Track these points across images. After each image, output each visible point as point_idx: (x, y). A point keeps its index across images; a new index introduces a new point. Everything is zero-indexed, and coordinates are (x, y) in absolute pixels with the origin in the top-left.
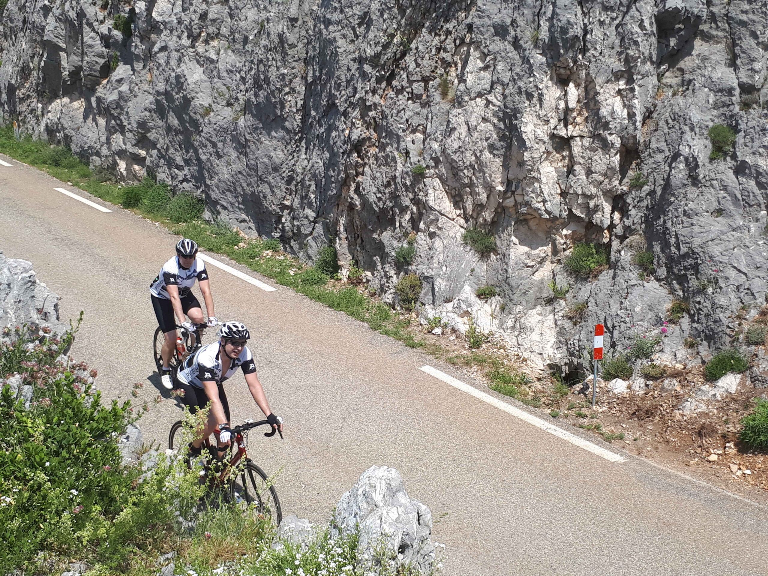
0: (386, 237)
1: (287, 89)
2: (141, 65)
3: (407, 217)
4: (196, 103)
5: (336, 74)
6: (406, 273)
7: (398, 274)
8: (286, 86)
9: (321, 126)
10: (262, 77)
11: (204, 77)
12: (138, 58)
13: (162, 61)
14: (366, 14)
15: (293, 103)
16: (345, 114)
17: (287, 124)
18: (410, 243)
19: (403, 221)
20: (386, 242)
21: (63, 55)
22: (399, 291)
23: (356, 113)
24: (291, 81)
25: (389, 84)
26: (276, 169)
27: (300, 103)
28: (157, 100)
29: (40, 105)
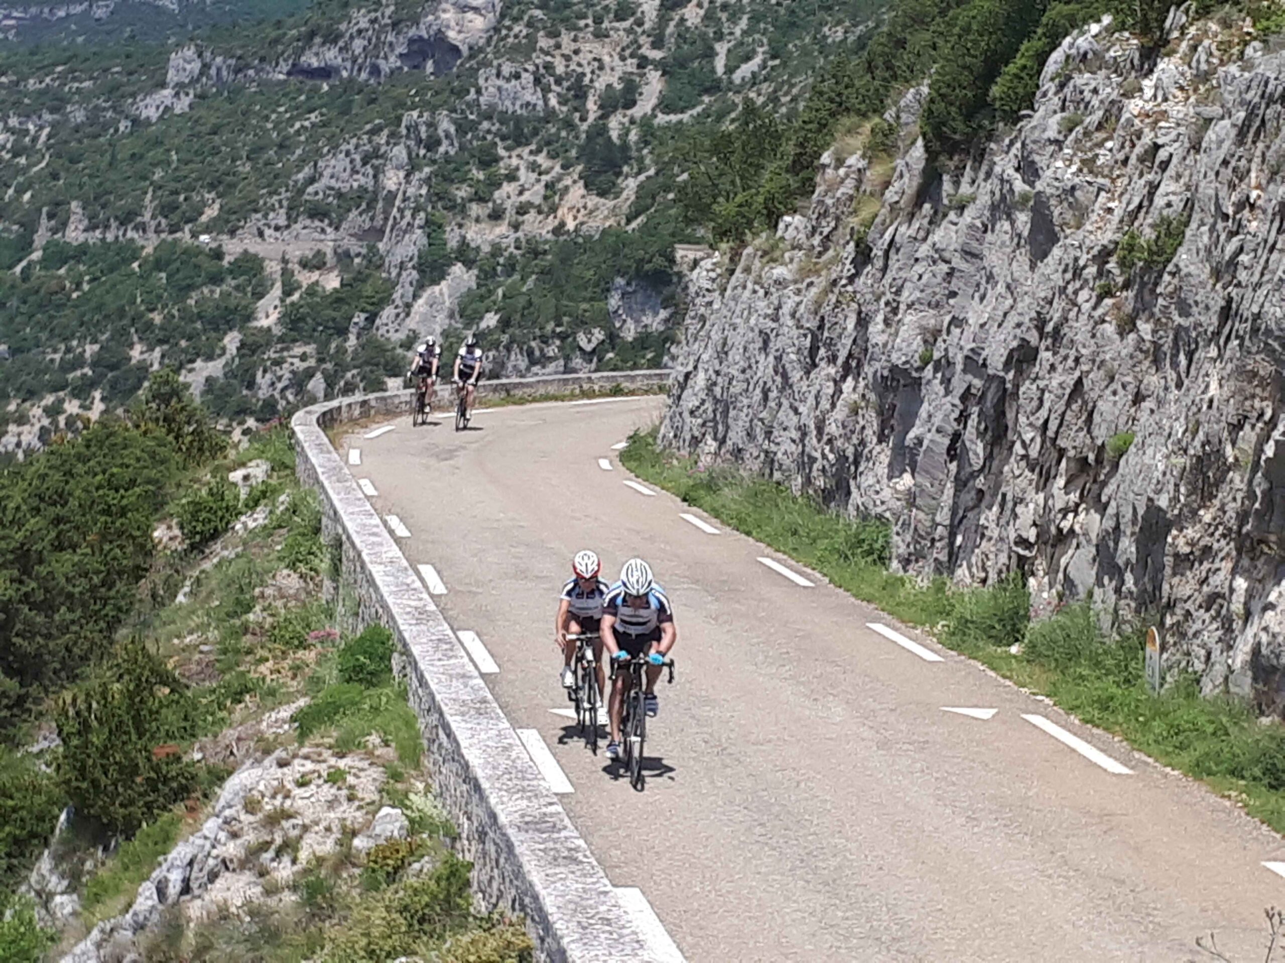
29: (1241, 584)
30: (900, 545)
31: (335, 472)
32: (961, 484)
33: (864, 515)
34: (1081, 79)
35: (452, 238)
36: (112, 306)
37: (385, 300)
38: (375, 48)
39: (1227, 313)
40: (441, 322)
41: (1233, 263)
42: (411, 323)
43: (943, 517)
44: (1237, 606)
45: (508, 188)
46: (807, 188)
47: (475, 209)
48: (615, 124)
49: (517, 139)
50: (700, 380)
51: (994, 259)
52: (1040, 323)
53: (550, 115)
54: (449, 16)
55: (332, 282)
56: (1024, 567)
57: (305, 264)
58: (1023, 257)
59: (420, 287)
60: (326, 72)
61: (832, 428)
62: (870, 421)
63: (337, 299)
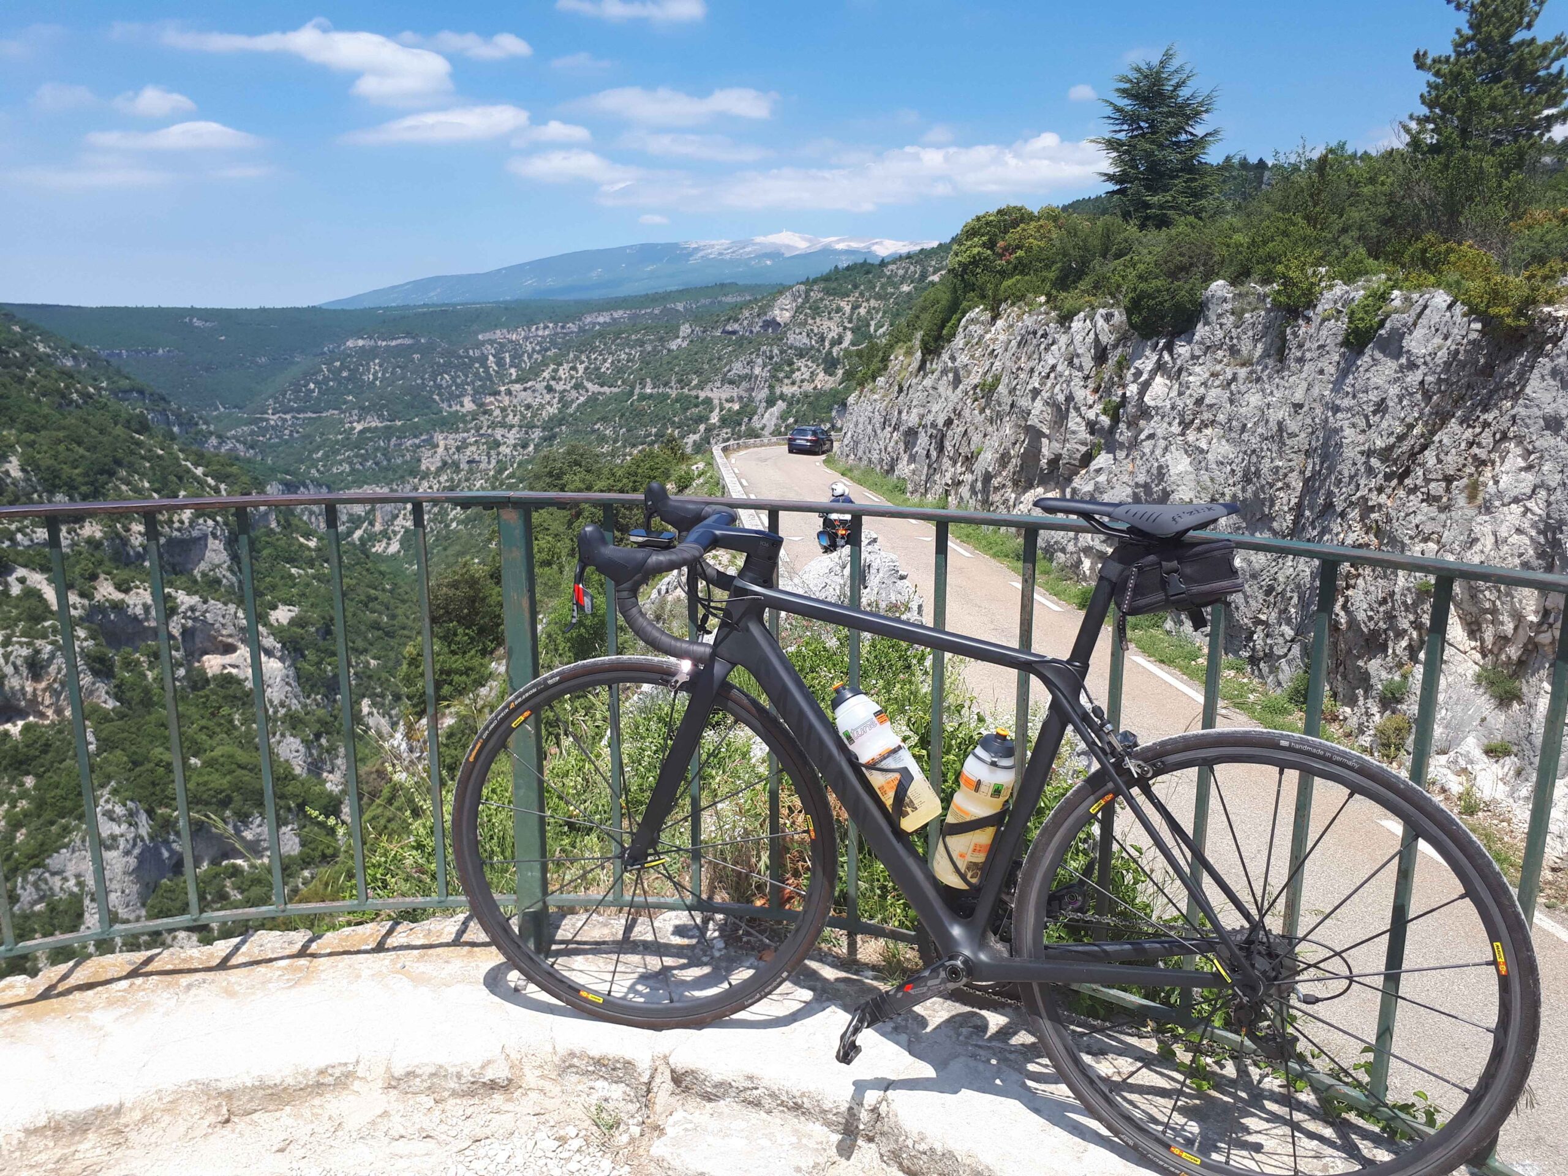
0: (1374, 666)
1: (1280, 484)
2: (1124, 454)
3: (1404, 643)
4: (1175, 497)
5: (1339, 467)
6: (1393, 713)
7: (1382, 713)
8: (1279, 480)
9: (1314, 528)
10: (1253, 469)
11: (1190, 469)
12: (1121, 446)
13: (1147, 451)
14: (1383, 400)
15: (1285, 501)
16: (1343, 515)
17: (1275, 525)
18: (1404, 677)
19: (1397, 647)
20: (1372, 672)
21: (1045, 441)
22: (1381, 732)
23: (1355, 514)
24: (1286, 475)
25: (1401, 482)
26: (1254, 576)
27: (1294, 501)
28: (1135, 494)
29: (1013, 496)
30: (910, 487)
31: (725, 465)
32: (929, 466)
33: (899, 478)
34: (971, 327)
35: (778, 391)
36: (661, 415)
37: (755, 413)
38: (751, 324)
39: (1012, 406)
40: (774, 421)
41: (1015, 388)
42: (764, 421)
43: (923, 477)
44: (1011, 503)
45: (797, 374)
46: (885, 368)
47: (786, 381)
48: (835, 351)
49: (801, 356)
50: (849, 435)
51: (941, 389)
52: (955, 410)
53: (812, 347)
54: (777, 312)
55: (736, 407)
56: (947, 493)
57: (727, 401)
58: (950, 388)
59: (767, 408)
60: (734, 333)
61: (890, 449)
62: (902, 446)
63: (738, 413)
